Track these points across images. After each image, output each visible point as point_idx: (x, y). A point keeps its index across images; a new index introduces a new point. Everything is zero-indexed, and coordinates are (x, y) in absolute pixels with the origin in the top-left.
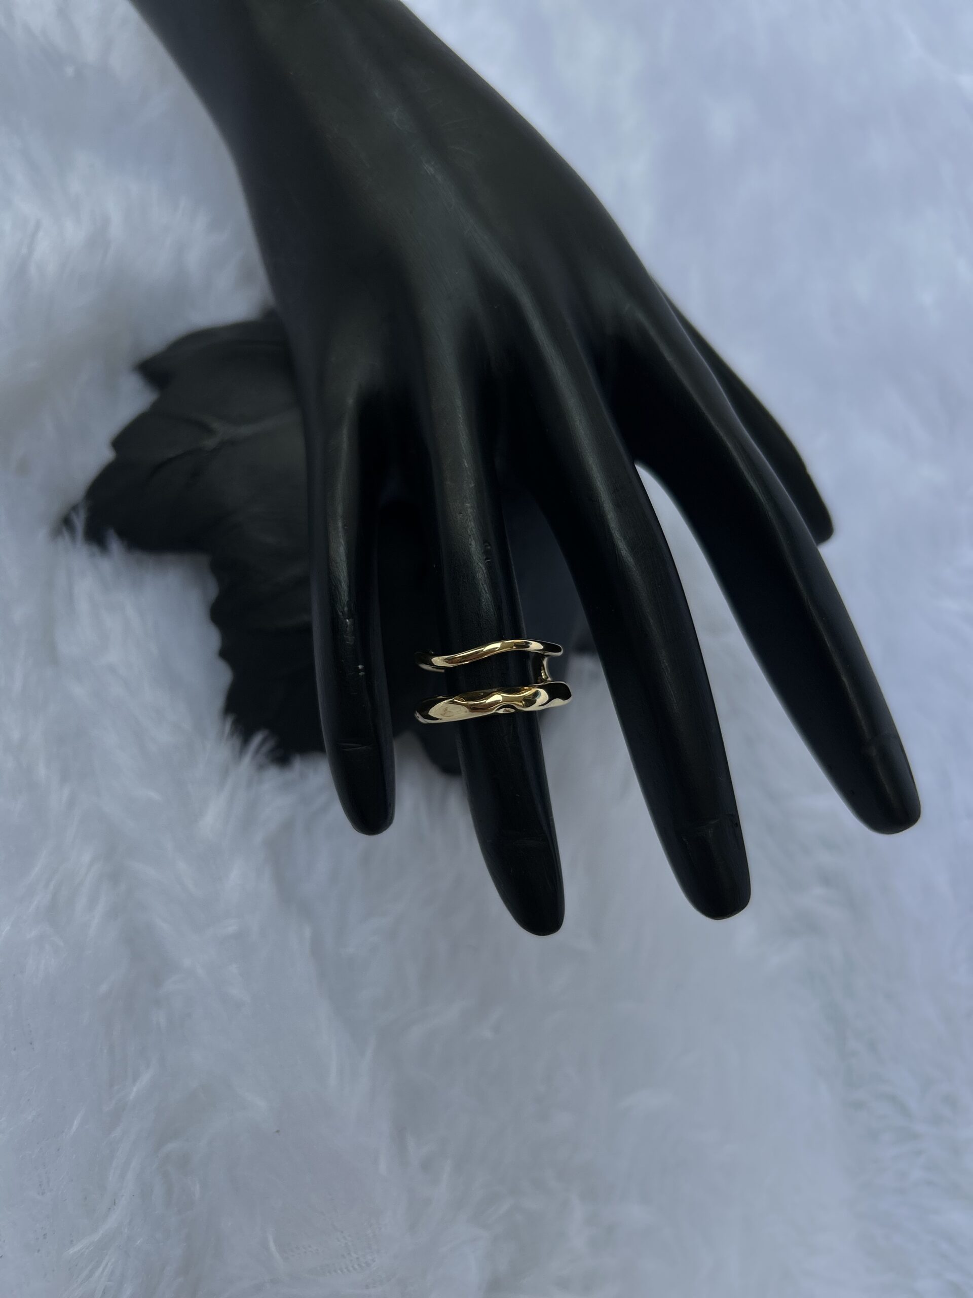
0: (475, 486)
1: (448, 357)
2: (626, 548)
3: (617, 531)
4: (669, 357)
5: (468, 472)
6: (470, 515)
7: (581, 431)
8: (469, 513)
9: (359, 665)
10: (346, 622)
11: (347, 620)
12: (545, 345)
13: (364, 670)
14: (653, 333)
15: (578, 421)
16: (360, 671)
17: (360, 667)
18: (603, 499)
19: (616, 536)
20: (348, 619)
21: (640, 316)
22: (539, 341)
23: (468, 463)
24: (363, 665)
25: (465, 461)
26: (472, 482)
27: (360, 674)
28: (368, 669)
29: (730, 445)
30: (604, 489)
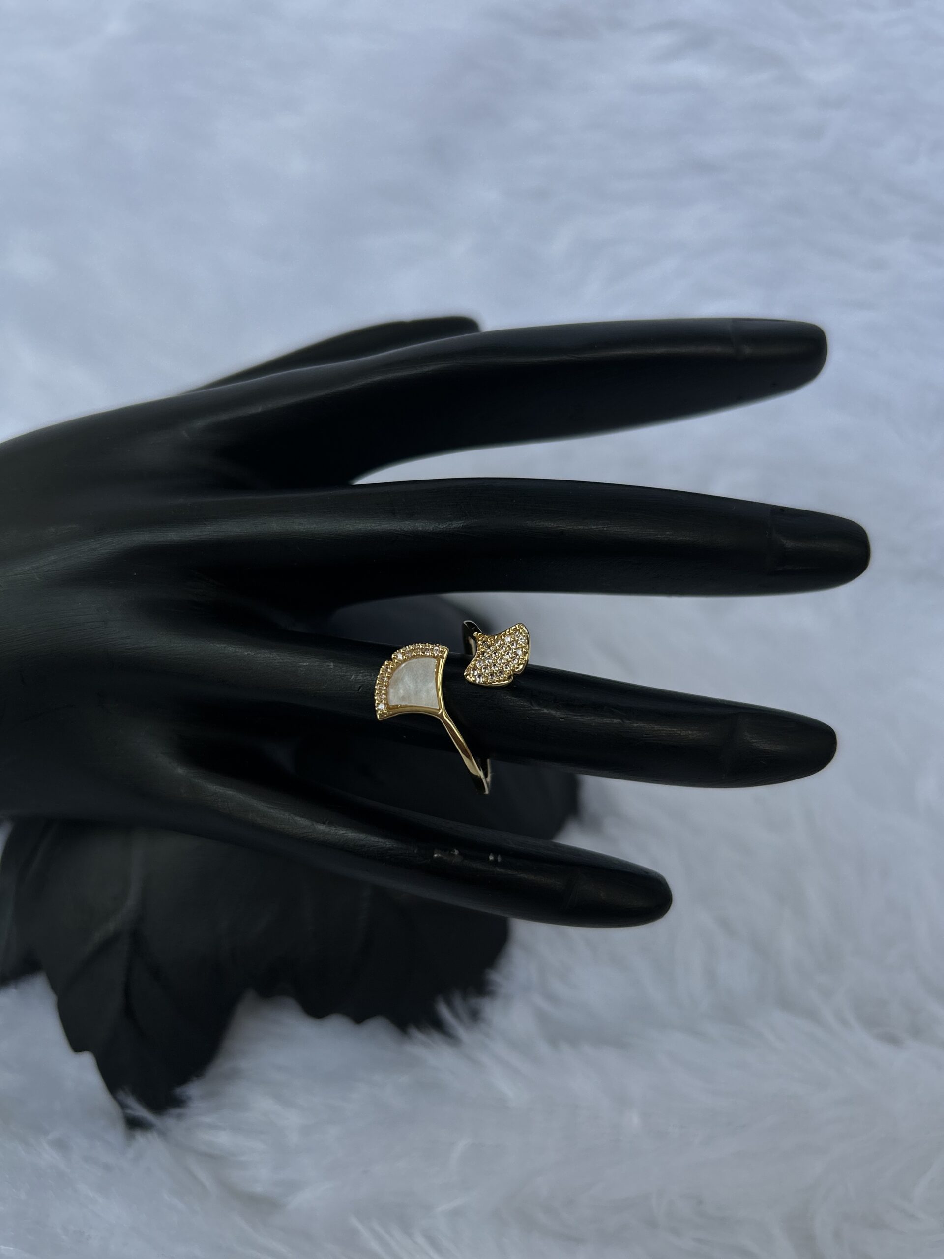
0: (334, 662)
1: (172, 645)
2: (461, 522)
3: (439, 525)
4: (257, 409)
5: (315, 664)
6: (365, 678)
7: (312, 527)
8: (362, 678)
9: (489, 859)
10: (437, 858)
11: (435, 855)
12: (200, 534)
13: (495, 855)
14: (224, 417)
15: (300, 527)
16: (495, 860)
17: (491, 858)
18: (398, 528)
19: (444, 528)
20: (433, 854)
21: (200, 424)
22: (192, 539)
23: (304, 662)
24: (490, 854)
25: (301, 664)
26: (327, 664)
27: (499, 861)
28: (496, 850)
29: (378, 378)
30: (386, 524)
